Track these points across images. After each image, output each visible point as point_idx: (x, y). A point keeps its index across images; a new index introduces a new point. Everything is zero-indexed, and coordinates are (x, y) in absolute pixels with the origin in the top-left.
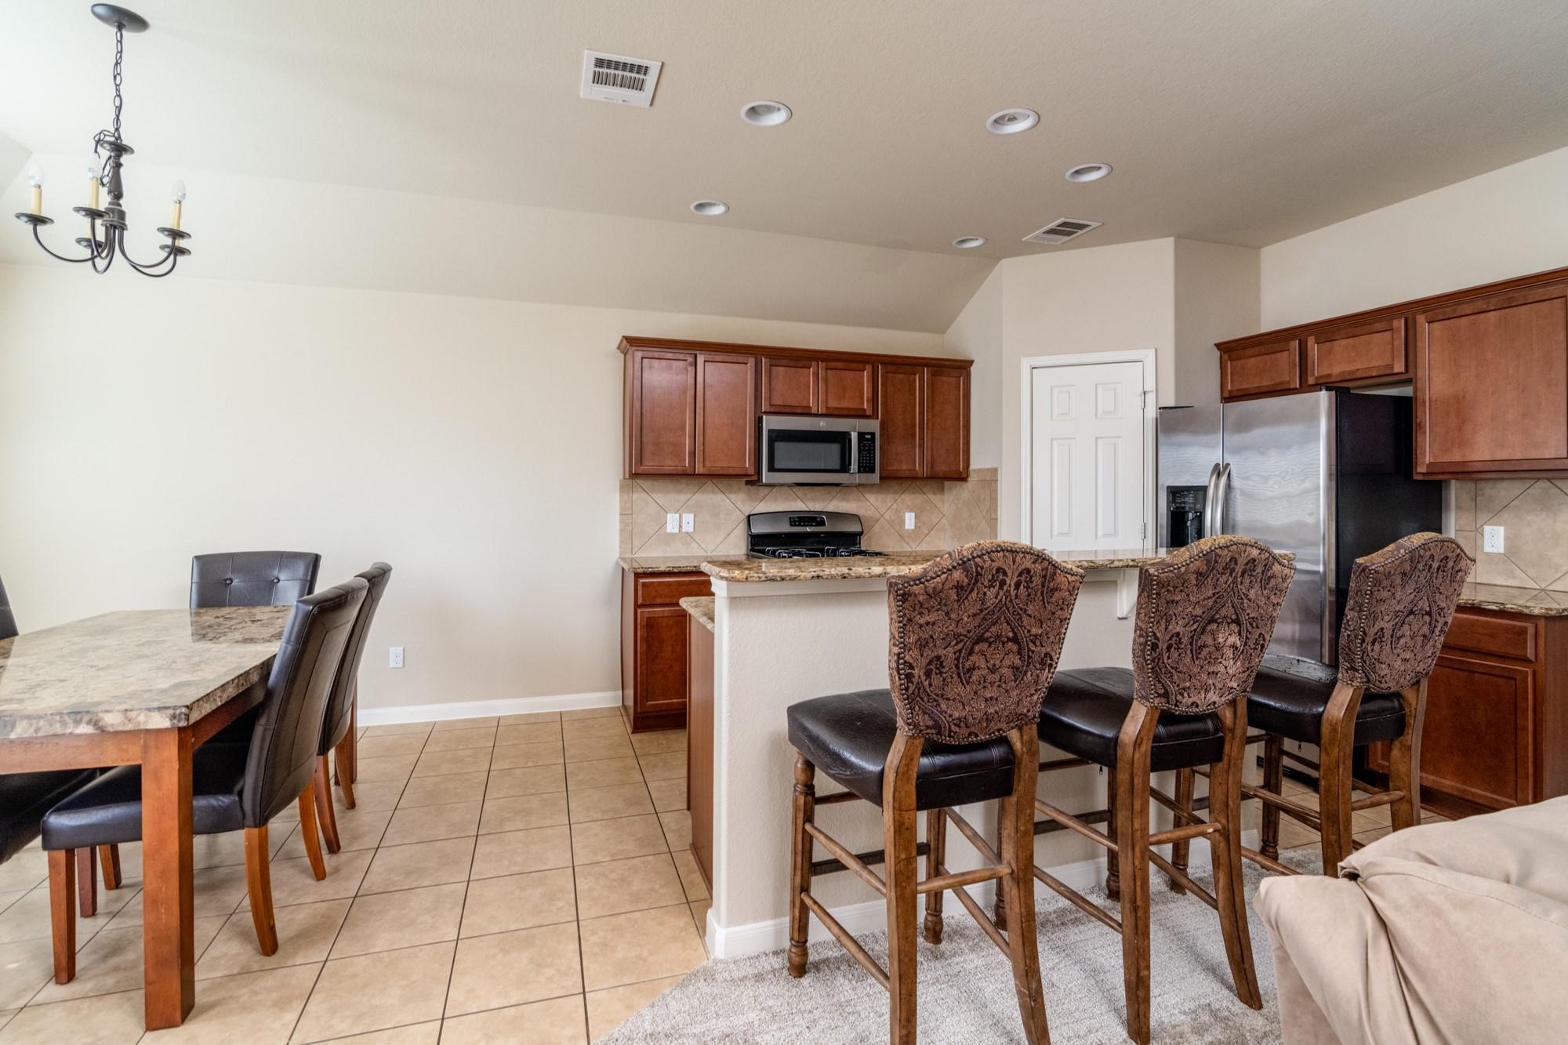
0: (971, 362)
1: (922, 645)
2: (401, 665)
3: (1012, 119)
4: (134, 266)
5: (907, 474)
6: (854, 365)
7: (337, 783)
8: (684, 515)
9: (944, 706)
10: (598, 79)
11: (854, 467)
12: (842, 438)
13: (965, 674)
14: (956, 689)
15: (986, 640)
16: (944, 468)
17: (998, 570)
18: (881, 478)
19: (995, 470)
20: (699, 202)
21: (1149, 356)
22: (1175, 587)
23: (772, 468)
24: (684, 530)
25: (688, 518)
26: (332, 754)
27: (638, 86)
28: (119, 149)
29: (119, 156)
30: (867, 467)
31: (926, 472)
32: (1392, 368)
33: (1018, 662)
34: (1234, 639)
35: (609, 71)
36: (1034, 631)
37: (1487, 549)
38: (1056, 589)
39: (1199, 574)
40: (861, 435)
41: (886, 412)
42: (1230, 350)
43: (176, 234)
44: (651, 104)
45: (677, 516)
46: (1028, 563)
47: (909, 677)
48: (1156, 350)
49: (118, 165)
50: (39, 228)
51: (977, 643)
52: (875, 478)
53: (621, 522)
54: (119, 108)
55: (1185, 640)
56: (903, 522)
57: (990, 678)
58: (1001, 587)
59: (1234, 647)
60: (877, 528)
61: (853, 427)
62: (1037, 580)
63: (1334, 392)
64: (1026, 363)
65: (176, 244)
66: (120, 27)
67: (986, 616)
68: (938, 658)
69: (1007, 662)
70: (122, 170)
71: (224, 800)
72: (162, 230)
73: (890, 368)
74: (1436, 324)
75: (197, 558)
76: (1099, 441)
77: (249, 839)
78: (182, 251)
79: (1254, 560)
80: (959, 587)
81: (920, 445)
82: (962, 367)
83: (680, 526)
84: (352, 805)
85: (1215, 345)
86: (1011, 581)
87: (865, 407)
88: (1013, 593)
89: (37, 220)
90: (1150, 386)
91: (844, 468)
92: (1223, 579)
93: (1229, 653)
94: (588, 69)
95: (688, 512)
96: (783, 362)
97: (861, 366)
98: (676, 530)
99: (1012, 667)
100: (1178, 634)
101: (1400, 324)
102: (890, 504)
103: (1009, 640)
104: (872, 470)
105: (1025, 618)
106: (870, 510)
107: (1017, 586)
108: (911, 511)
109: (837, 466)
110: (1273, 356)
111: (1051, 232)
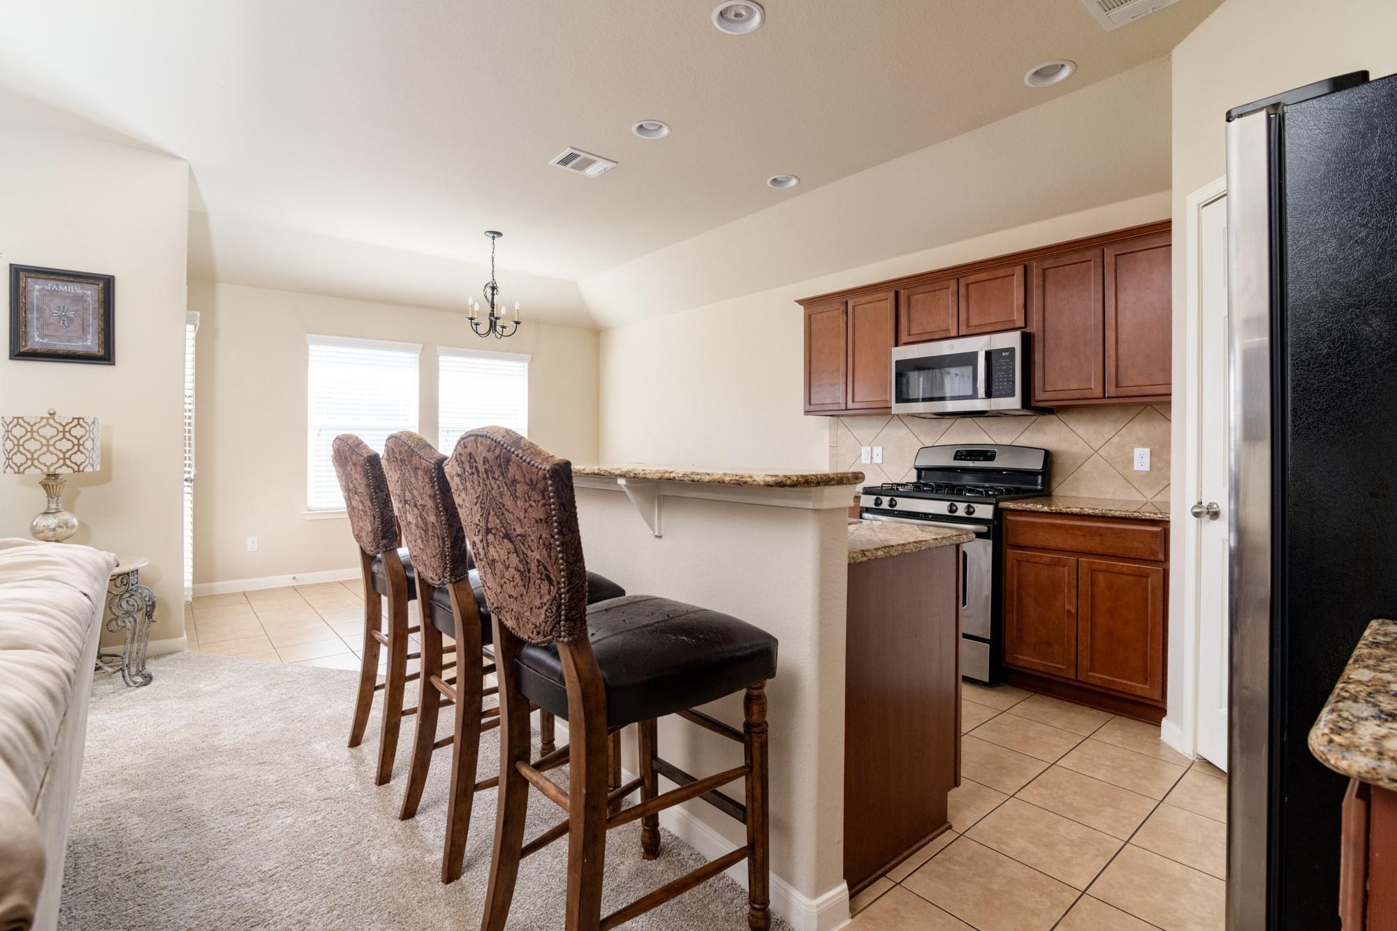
6: (1001, 272)
8: (875, 448)
20: (773, 178)
24: (874, 461)
25: (878, 450)
45: (869, 448)
53: (830, 453)
56: (1131, 460)
60: (1087, 468)
83: (872, 457)
87: (1015, 319)
95: (878, 445)
96: (921, 289)
97: (1008, 271)
98: (869, 462)
102: (1107, 436)
106: (1077, 444)
108: (1144, 446)
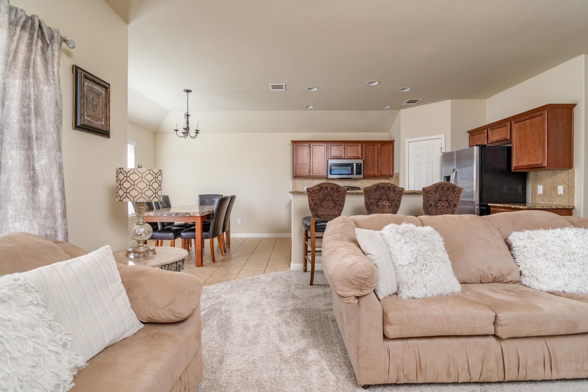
0: (394, 141)
1: (312, 200)
2: (240, 223)
3: (373, 82)
4: (191, 137)
5: (373, 175)
7: (226, 244)
9: (318, 212)
10: (273, 88)
11: (355, 173)
12: (351, 165)
13: (322, 206)
14: (320, 209)
15: (326, 200)
16: (385, 173)
17: (326, 187)
18: (364, 176)
19: (399, 173)
21: (443, 136)
22: (369, 192)
23: (331, 174)
26: (225, 233)
27: (282, 88)
28: (188, 116)
29: (188, 117)
30: (358, 173)
31: (379, 174)
32: (506, 138)
33: (333, 205)
34: (388, 204)
35: (274, 87)
36: (336, 199)
37: (539, 193)
38: (340, 191)
39: (375, 189)
40: (357, 164)
41: (366, 157)
42: (472, 133)
43: (197, 131)
44: (286, 90)
46: (333, 186)
47: (311, 206)
48: (445, 135)
49: (188, 118)
50: (177, 132)
51: (324, 200)
52: (361, 176)
54: (188, 108)
55: (374, 203)
57: (328, 207)
58: (327, 190)
59: (389, 206)
61: (355, 162)
62: (335, 189)
63: (478, 147)
64: (407, 141)
65: (197, 132)
66: (188, 93)
67: (325, 196)
68: (316, 203)
69: (331, 205)
70: (189, 119)
71: (207, 233)
72: (195, 130)
73: (367, 144)
74: (516, 124)
75: (199, 195)
76: (428, 163)
77: (210, 240)
78: (198, 133)
79: (390, 187)
80: (318, 190)
81: (377, 166)
82: (391, 143)
84: (229, 247)
85: (467, 132)
86: (329, 189)
88: (330, 192)
89: (177, 130)
90: (443, 146)
91: (352, 174)
92: (381, 191)
93: (387, 207)
94: (271, 87)
99: (332, 206)
100: (372, 202)
101: (509, 124)
103: (331, 200)
104: (361, 174)
105: (334, 197)
107: (331, 190)
109: (350, 173)
110: (481, 135)
111: (408, 102)
